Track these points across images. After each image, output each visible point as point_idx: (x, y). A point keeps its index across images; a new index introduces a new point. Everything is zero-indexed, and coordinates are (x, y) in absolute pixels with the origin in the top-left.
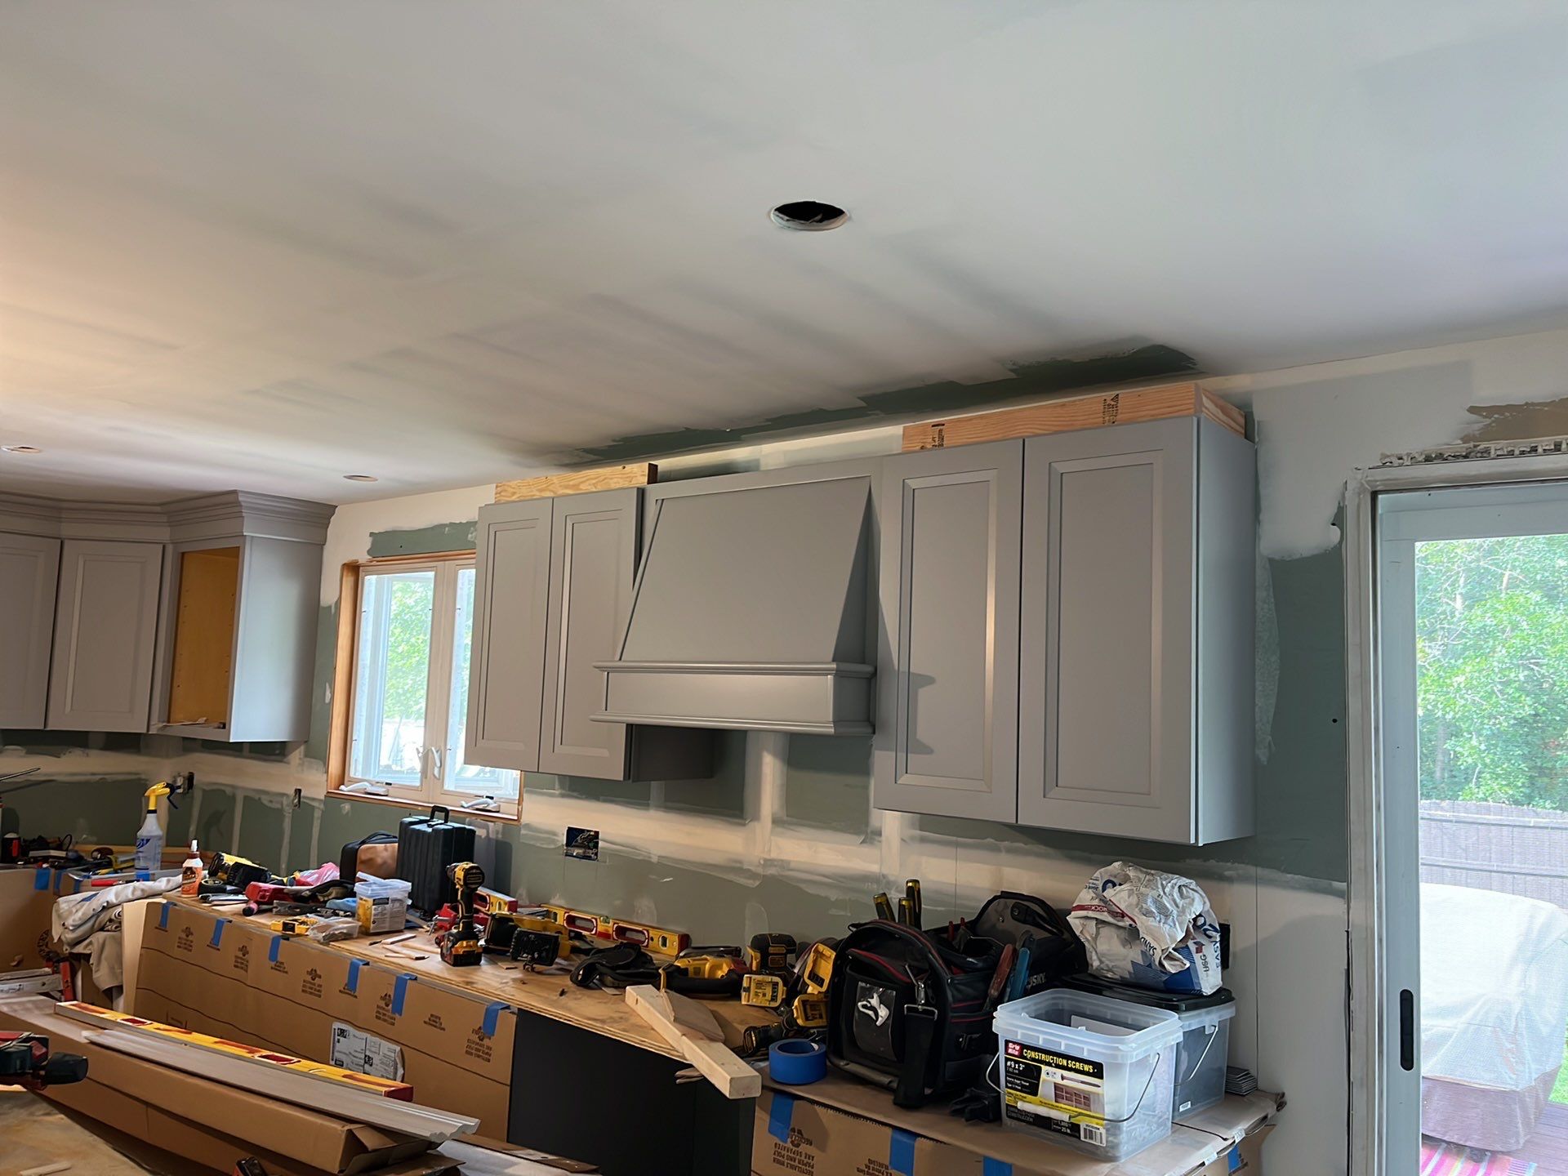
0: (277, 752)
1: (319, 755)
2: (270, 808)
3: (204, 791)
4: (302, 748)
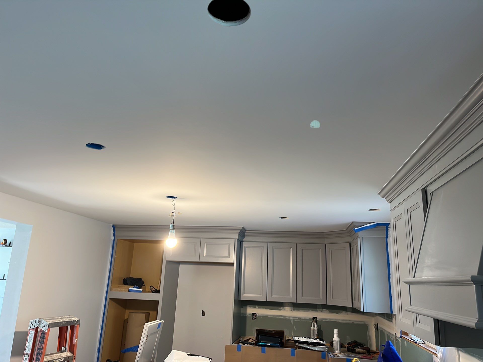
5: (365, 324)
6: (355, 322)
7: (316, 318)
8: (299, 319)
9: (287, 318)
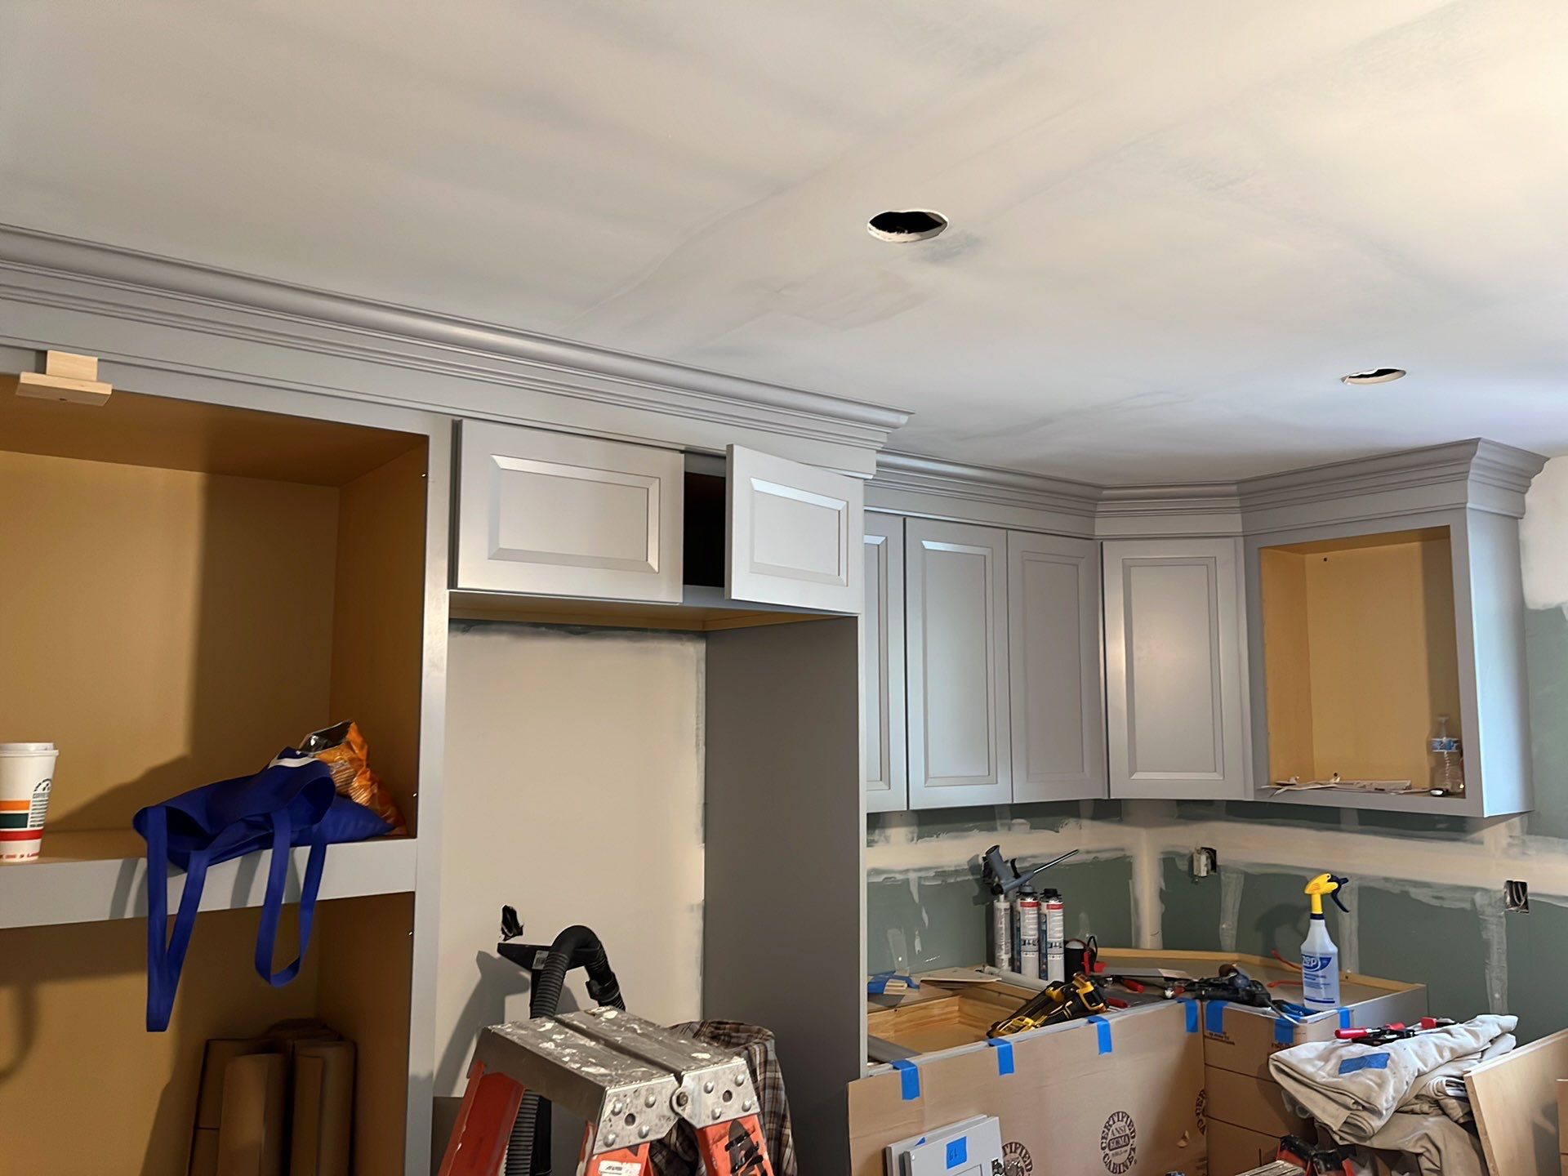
5: (1123, 856)
8: (937, 875)
9: (897, 876)
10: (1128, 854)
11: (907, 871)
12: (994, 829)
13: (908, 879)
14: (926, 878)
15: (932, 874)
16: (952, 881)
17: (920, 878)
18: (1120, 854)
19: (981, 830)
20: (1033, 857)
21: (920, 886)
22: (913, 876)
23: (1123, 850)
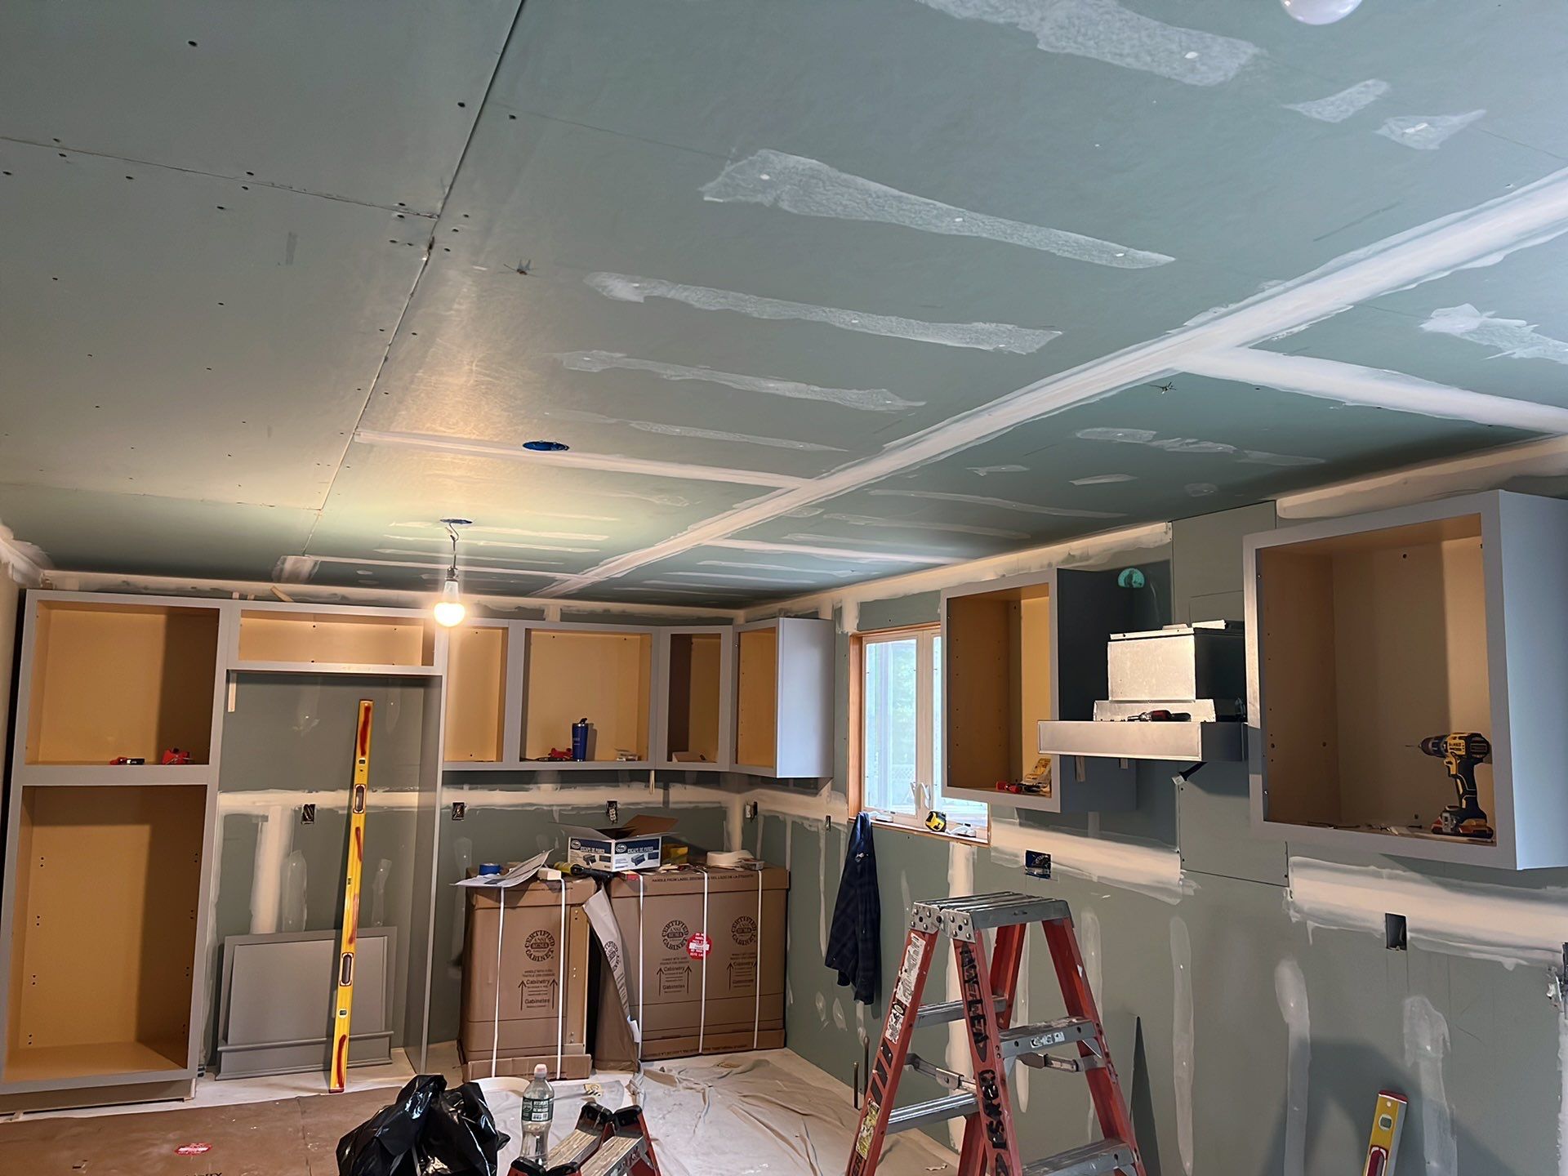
0: (812, 786)
1: (841, 789)
2: (811, 831)
3: (765, 817)
4: (829, 783)
5: (721, 807)
6: (700, 805)
7: (616, 802)
8: (573, 809)
9: (545, 808)
10: (723, 805)
11: (553, 805)
12: (619, 786)
13: (552, 810)
14: (565, 810)
15: (570, 808)
16: (584, 812)
17: (560, 810)
18: (718, 805)
19: (607, 786)
20: (646, 803)
21: (560, 815)
22: (555, 808)
23: (719, 803)
